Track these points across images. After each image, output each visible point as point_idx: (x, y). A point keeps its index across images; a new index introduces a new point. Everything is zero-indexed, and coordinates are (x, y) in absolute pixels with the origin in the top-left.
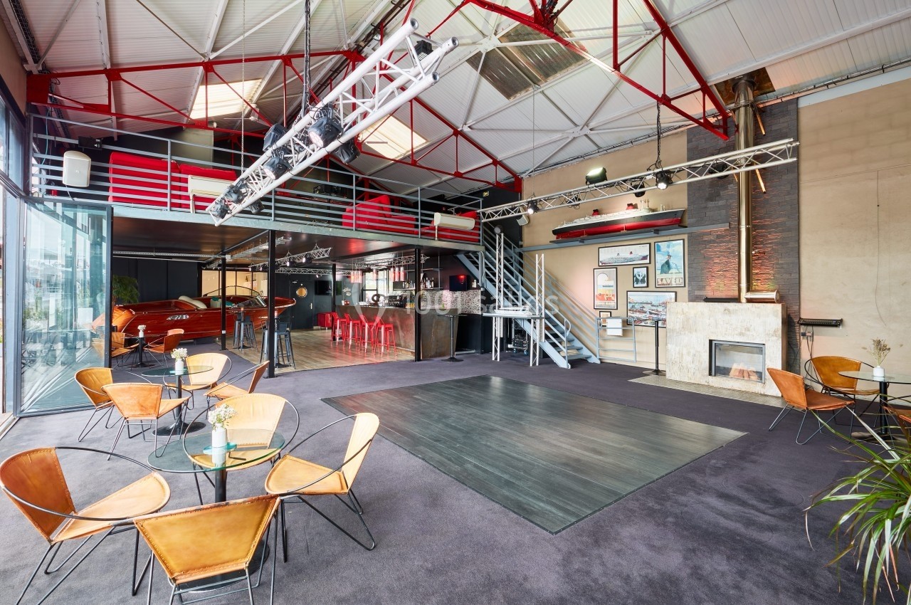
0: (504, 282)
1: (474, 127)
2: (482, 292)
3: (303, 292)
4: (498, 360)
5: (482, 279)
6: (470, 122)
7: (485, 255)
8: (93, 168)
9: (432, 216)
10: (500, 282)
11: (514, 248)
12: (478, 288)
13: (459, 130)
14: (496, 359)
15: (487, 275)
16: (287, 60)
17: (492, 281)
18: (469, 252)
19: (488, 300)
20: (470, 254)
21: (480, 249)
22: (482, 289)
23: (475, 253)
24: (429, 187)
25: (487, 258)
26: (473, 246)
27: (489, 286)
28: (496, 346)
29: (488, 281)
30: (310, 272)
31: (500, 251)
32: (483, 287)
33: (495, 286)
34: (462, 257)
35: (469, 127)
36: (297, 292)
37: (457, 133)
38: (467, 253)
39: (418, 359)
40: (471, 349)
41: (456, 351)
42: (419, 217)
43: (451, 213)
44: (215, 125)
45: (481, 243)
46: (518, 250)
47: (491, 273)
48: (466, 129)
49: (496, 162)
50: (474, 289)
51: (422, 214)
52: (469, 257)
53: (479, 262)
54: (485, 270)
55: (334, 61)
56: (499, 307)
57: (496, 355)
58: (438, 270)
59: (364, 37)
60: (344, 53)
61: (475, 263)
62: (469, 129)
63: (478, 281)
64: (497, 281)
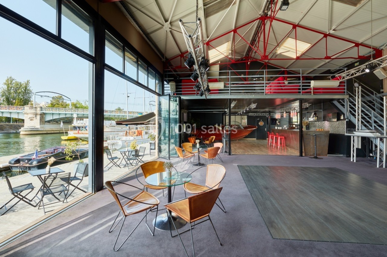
0: (362, 115)
1: (337, 29)
2: (346, 122)
3: (261, 123)
4: (355, 161)
5: (347, 114)
6: (333, 27)
7: (350, 100)
8: (176, 86)
9: (310, 83)
10: (359, 115)
11: (376, 94)
12: (344, 119)
13: (328, 33)
14: (353, 160)
15: (350, 111)
16: (235, 31)
17: (354, 115)
18: (339, 99)
19: (351, 126)
20: (341, 101)
21: (346, 97)
22: (347, 120)
23: (343, 100)
24: (318, 68)
25: (351, 102)
26: (342, 96)
27: (352, 118)
28: (354, 153)
29: (351, 115)
30: (264, 115)
31: (358, 97)
32: (348, 119)
33: (355, 117)
34: (335, 103)
35: (334, 30)
36: (259, 123)
37: (326, 35)
38: (338, 100)
39: (301, 155)
40: (340, 154)
41: (328, 154)
42: (301, 84)
43: (329, 79)
44: (220, 62)
45: (346, 94)
46: (378, 95)
47: (353, 110)
48: (332, 32)
49: (357, 45)
50: (342, 120)
51: (303, 83)
52: (340, 102)
53: (345, 104)
54: (349, 109)
55: (257, 23)
56: (358, 130)
57: (353, 158)
58: (322, 110)
59: (266, 8)
60: (260, 18)
61: (343, 105)
62: (334, 31)
63: (344, 116)
64: (357, 114)
